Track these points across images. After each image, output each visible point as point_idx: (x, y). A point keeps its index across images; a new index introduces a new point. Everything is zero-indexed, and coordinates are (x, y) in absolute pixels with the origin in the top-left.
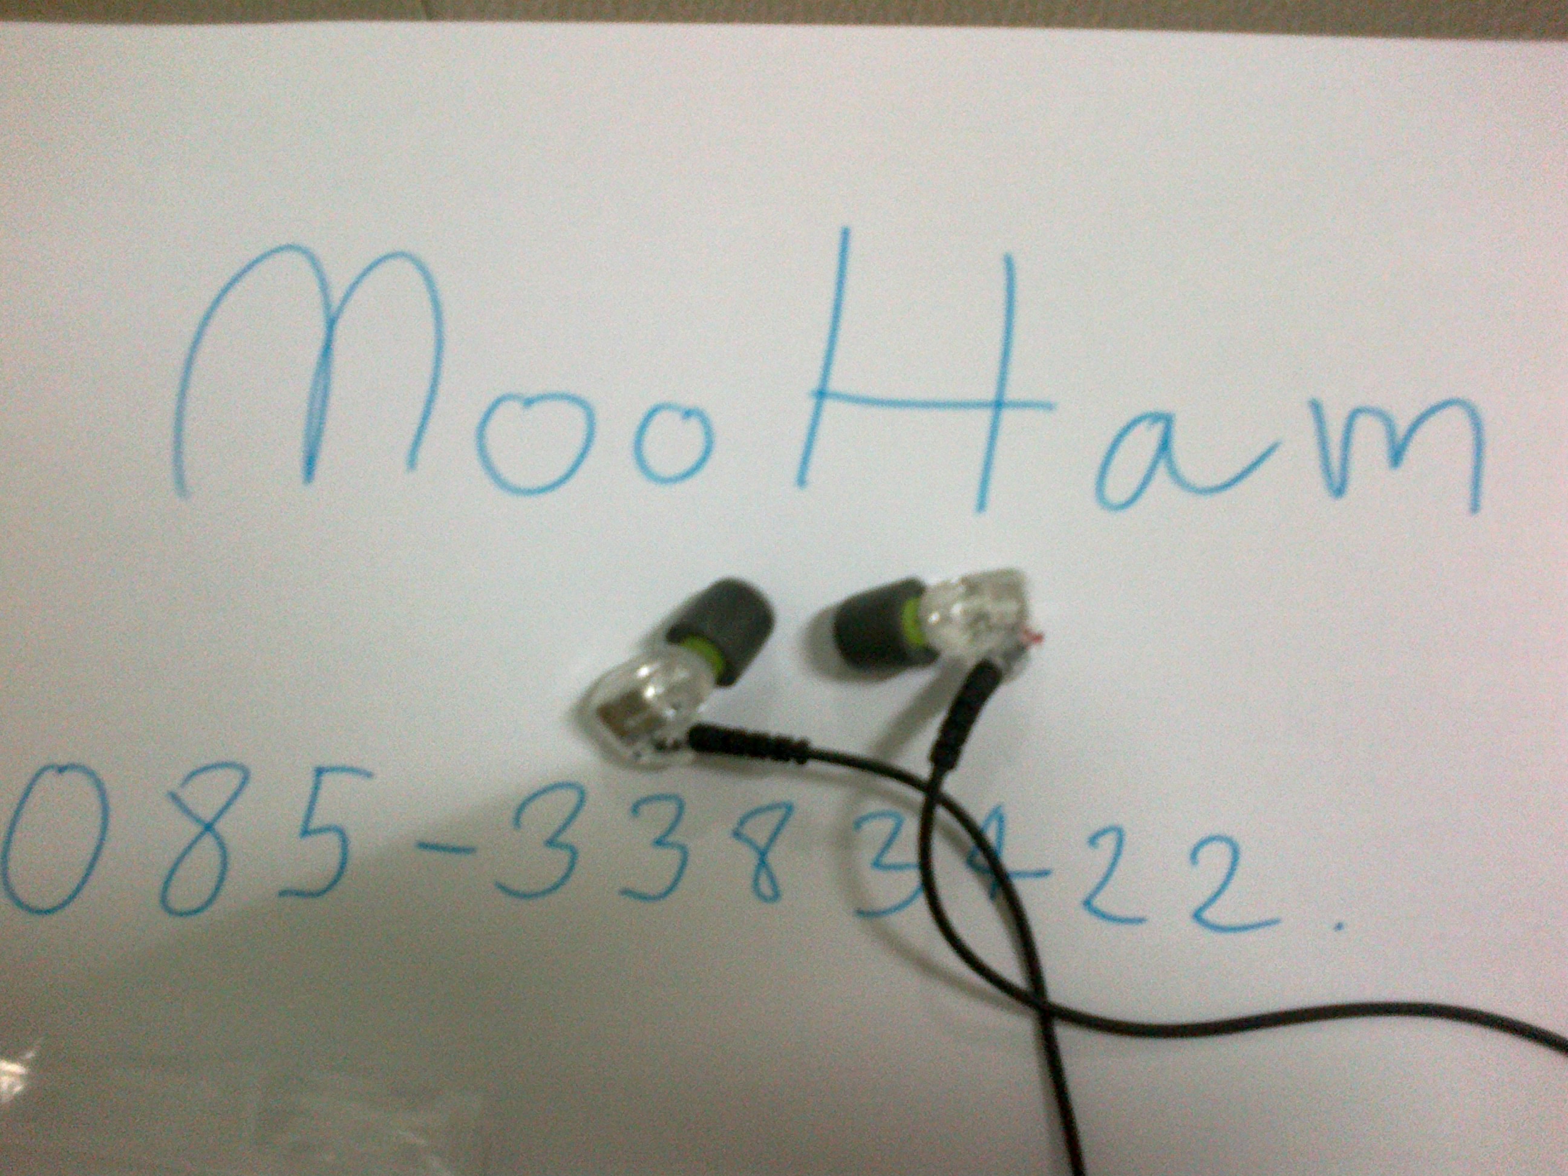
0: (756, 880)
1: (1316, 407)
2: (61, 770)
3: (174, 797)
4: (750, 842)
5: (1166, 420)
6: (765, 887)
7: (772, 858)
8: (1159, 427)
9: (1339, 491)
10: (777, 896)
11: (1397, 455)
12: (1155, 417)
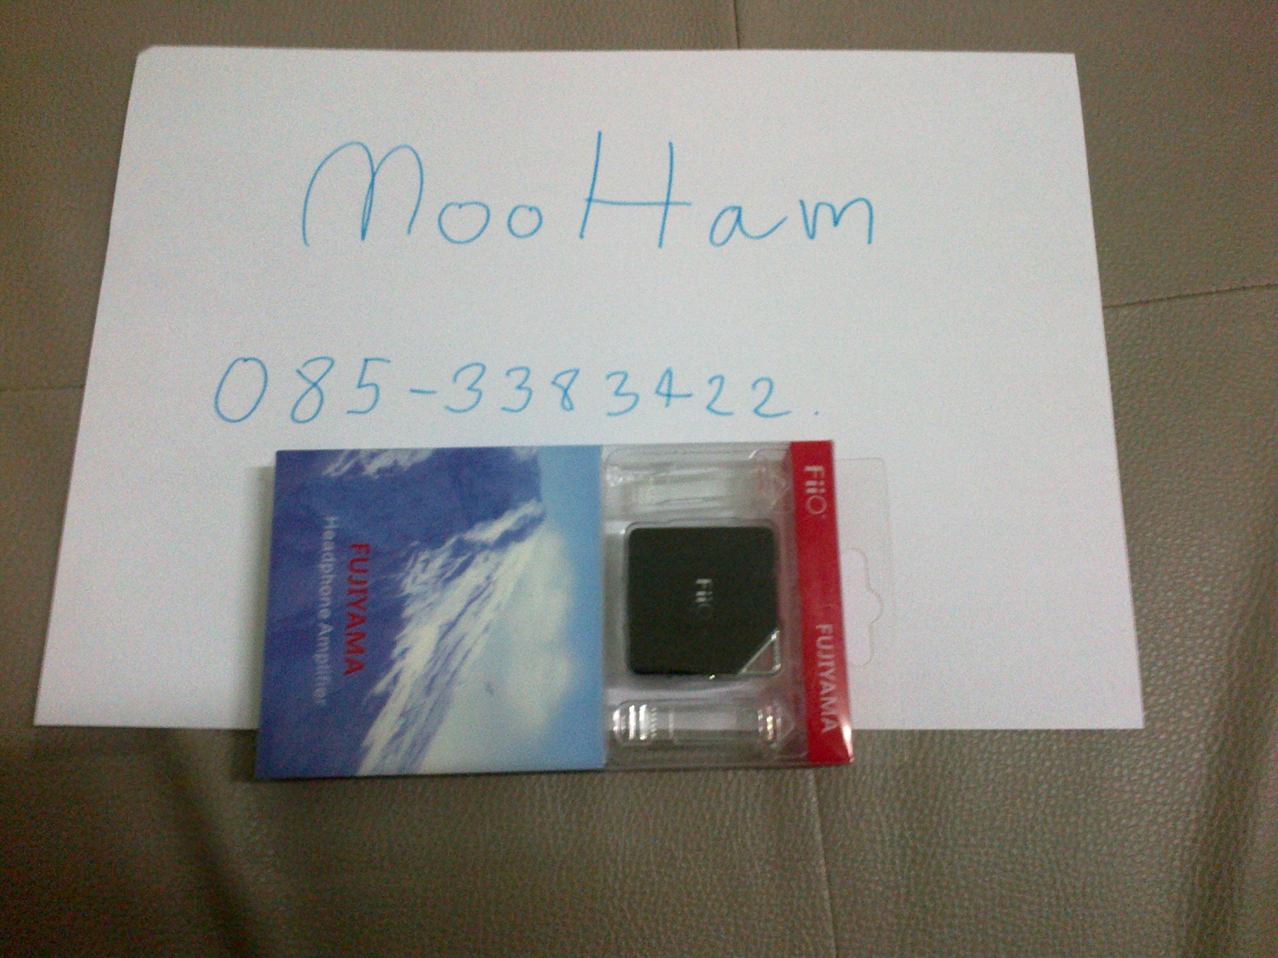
0: (563, 403)
1: (802, 203)
2: (246, 360)
3: (299, 372)
4: (560, 386)
5: (740, 209)
6: (566, 403)
7: (570, 392)
8: (736, 213)
9: (812, 237)
10: (572, 408)
11: (836, 222)
12: (734, 208)
